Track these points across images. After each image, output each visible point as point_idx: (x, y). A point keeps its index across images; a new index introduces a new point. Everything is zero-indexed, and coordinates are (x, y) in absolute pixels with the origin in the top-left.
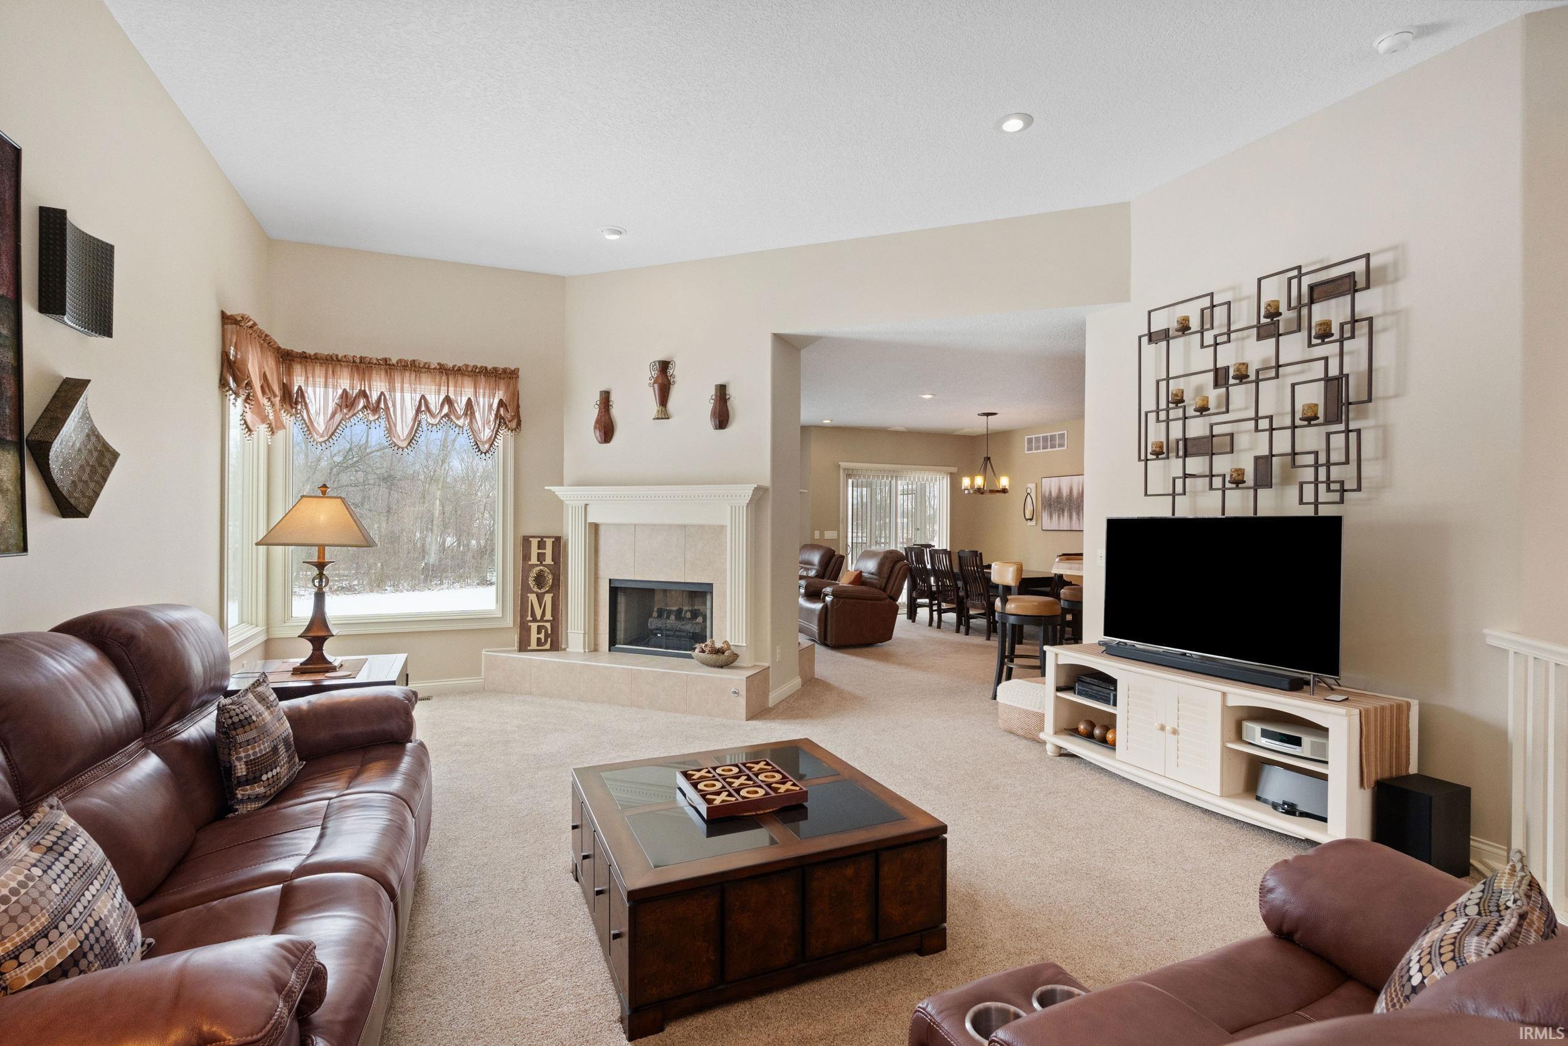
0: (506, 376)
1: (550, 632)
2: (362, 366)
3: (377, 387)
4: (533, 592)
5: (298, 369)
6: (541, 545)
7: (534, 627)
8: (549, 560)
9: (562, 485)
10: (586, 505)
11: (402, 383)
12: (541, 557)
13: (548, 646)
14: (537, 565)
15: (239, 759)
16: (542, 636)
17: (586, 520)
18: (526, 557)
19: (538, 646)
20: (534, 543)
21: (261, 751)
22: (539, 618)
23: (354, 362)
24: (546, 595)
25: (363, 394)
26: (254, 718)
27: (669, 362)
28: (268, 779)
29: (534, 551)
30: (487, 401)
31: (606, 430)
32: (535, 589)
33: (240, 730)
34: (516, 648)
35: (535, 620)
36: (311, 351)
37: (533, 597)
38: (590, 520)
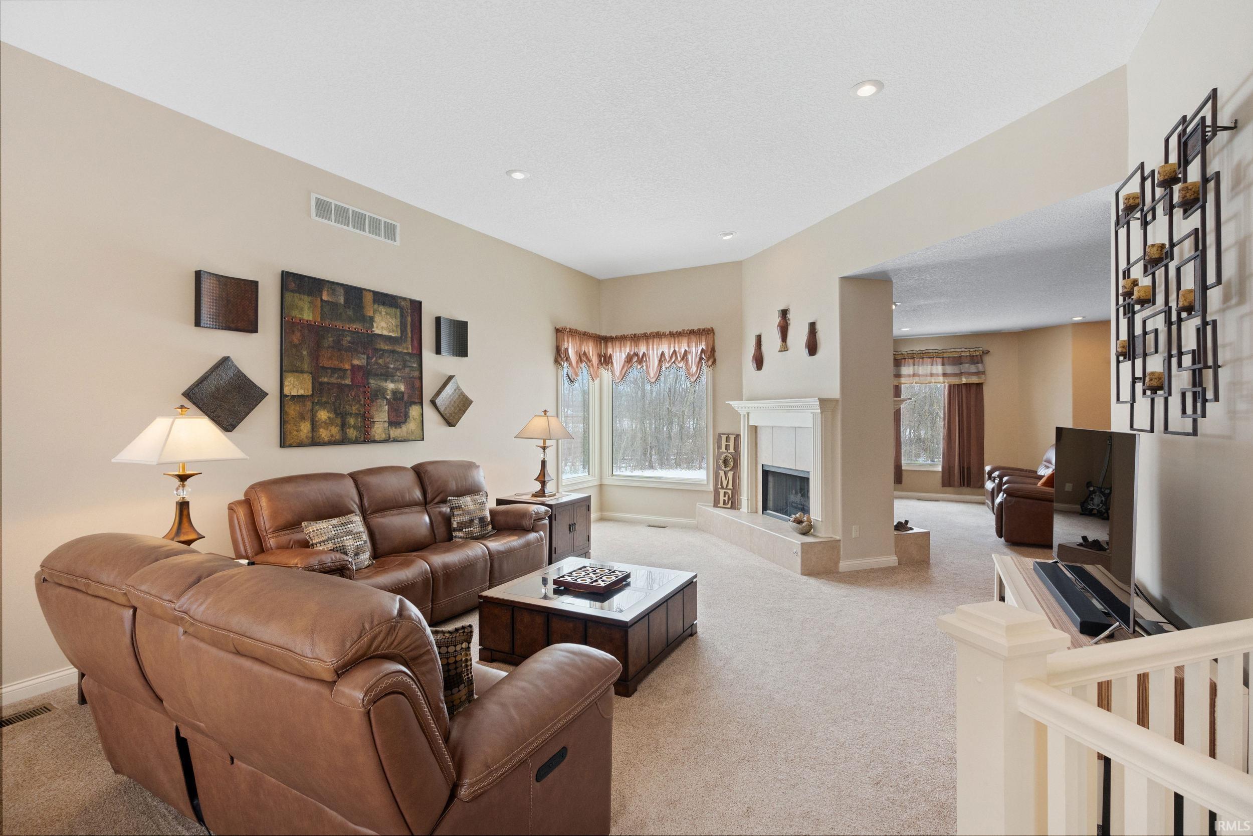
0: (706, 333)
1: (731, 497)
2: (636, 339)
3: (642, 349)
4: (722, 470)
5: (610, 345)
6: (728, 440)
7: (722, 492)
8: (732, 450)
9: (742, 400)
10: (748, 414)
11: (653, 345)
12: (727, 447)
13: (729, 506)
14: (725, 453)
15: (455, 521)
16: (726, 498)
17: (748, 424)
18: (719, 447)
19: (724, 505)
20: (724, 437)
21: (463, 520)
22: (725, 487)
23: (631, 337)
24: (730, 472)
25: (636, 354)
26: (463, 507)
27: (787, 310)
28: (466, 531)
29: (724, 443)
30: (696, 348)
31: (759, 362)
32: (723, 468)
33: (455, 510)
34: (712, 505)
35: (722, 488)
36: (614, 335)
37: (722, 473)
38: (751, 423)
